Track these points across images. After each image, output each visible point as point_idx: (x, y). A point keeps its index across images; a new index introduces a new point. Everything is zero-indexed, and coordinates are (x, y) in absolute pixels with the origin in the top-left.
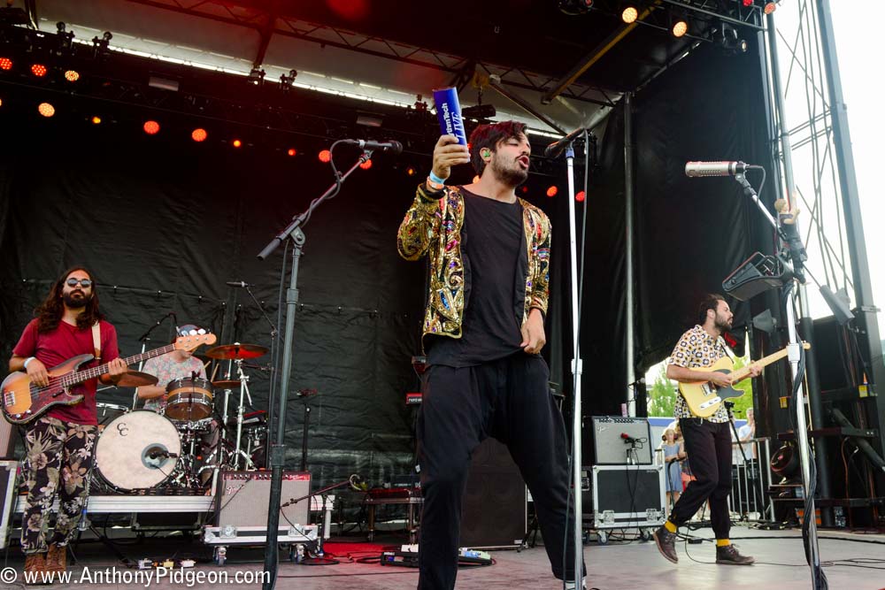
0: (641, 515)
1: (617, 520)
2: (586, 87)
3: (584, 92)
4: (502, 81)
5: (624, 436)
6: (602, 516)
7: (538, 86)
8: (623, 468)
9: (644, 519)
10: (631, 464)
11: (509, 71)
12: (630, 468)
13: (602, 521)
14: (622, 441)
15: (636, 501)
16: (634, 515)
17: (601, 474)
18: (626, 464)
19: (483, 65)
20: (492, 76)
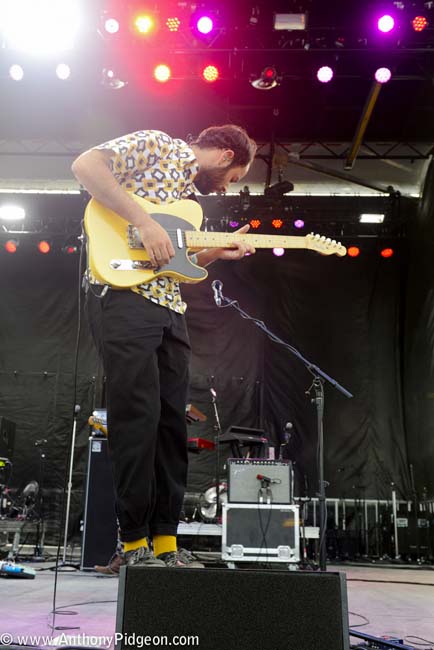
0: (271, 551)
1: (245, 555)
2: (393, 144)
3: (390, 150)
4: (301, 157)
5: (259, 477)
6: (230, 550)
7: (339, 154)
8: (255, 506)
9: (276, 555)
10: (265, 503)
11: (309, 145)
12: (262, 507)
13: (229, 554)
14: (258, 482)
15: (268, 537)
16: (264, 551)
17: (230, 511)
18: (258, 503)
19: (282, 146)
20: (292, 154)
